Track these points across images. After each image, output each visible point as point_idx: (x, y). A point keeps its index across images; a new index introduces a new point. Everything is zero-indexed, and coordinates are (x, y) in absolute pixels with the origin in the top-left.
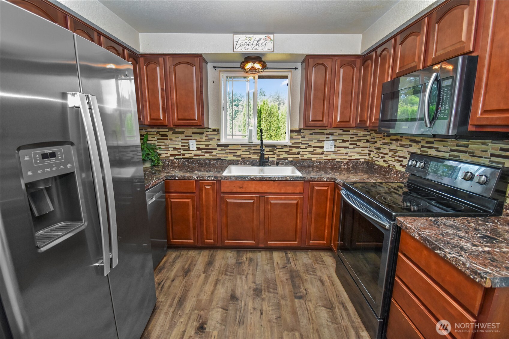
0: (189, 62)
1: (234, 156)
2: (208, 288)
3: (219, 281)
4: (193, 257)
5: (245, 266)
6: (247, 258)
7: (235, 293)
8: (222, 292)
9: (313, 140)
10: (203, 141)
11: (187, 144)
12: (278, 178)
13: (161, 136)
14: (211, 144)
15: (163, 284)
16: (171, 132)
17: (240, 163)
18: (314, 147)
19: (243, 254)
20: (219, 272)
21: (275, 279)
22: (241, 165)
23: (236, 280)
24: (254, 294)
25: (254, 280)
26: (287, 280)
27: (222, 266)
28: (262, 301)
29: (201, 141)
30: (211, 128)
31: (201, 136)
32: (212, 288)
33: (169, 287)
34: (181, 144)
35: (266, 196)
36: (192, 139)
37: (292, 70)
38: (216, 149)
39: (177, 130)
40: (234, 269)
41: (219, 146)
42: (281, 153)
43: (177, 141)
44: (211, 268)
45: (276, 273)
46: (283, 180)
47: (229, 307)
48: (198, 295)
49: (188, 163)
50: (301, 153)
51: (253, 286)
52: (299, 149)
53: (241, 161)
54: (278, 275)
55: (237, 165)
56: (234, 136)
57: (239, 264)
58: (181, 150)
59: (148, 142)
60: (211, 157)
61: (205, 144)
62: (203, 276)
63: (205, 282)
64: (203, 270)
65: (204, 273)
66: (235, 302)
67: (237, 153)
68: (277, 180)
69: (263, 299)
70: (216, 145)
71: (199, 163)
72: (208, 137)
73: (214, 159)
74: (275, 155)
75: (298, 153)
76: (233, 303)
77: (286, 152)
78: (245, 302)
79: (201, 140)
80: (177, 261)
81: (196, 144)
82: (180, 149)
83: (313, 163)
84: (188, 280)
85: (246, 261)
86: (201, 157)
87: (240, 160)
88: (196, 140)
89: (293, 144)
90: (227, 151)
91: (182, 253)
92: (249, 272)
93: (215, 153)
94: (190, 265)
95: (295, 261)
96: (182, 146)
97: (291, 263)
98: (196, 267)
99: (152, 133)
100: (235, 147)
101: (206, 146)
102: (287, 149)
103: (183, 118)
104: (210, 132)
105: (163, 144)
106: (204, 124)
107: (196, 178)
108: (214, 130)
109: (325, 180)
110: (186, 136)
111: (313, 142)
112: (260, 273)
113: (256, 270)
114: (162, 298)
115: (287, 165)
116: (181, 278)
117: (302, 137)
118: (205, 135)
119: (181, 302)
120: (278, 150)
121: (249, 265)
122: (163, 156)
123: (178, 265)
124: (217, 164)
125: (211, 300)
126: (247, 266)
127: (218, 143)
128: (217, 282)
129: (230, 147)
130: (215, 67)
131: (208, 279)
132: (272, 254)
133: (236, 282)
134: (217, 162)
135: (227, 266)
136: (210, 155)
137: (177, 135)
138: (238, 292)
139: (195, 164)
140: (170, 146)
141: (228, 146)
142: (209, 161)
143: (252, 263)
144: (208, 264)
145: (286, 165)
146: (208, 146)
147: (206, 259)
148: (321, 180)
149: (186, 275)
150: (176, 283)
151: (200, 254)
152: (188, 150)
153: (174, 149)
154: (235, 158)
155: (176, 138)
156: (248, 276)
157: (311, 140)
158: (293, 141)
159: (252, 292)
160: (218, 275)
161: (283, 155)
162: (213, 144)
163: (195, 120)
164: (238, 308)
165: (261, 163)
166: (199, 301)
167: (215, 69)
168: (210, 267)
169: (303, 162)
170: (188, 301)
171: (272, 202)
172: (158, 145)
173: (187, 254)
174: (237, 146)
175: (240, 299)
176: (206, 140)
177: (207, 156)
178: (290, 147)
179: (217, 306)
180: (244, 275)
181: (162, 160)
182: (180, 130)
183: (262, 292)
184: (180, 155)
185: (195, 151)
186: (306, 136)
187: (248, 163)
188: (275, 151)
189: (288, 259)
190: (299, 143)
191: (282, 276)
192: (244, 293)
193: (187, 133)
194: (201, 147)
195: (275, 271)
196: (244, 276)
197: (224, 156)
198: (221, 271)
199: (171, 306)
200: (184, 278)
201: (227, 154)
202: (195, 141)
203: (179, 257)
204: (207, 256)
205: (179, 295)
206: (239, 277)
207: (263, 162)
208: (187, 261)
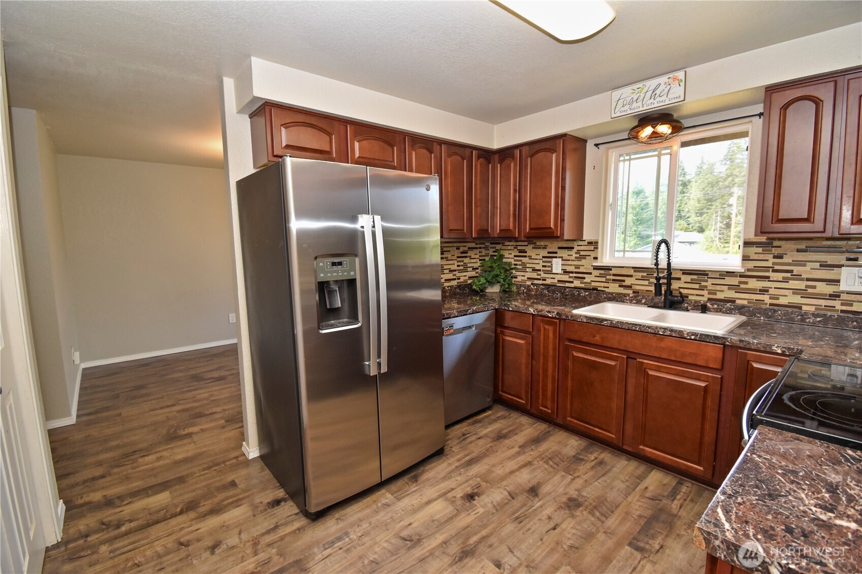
0: (548, 148)
1: (620, 286)
2: (511, 465)
3: (531, 464)
4: (522, 424)
5: (583, 468)
6: (596, 458)
7: (539, 487)
8: (525, 477)
9: (808, 264)
10: (572, 260)
11: (550, 264)
12: (663, 330)
13: (519, 252)
14: (583, 266)
15: (467, 437)
16: (531, 246)
17: (629, 300)
18: (808, 280)
19: (596, 451)
20: (540, 455)
21: (619, 505)
22: (631, 303)
23: (555, 475)
24: (564, 503)
25: (582, 488)
26: (640, 516)
27: (549, 451)
28: (570, 517)
29: (569, 260)
30: (585, 240)
31: (570, 253)
32: (516, 467)
33: (471, 442)
34: (542, 264)
35: (638, 360)
36: (556, 257)
37: (753, 119)
38: (590, 274)
39: (538, 243)
40: (563, 461)
41: (596, 268)
42: (718, 288)
43: (537, 259)
44: (533, 447)
45: (630, 499)
46: (674, 335)
47: (518, 497)
48: (493, 466)
49: (548, 291)
50: (772, 291)
51: (573, 493)
52: (765, 281)
53: (631, 295)
54: (630, 503)
55: (623, 302)
56: (626, 253)
57: (577, 459)
58: (542, 273)
59: (504, 260)
60: (583, 285)
61: (574, 265)
62: (516, 449)
63: (511, 458)
64: (521, 444)
65: (519, 448)
66: (531, 497)
67: (626, 282)
68: (661, 333)
69: (573, 516)
70: (592, 266)
71: (562, 293)
72: (579, 253)
73: (585, 289)
74: (704, 290)
75: (764, 291)
76: (528, 496)
77: (731, 287)
78: (544, 504)
79: (569, 258)
80: (499, 421)
81: (562, 265)
82: (540, 270)
83: (802, 315)
84: (496, 445)
85: (593, 461)
86: (567, 285)
87: (628, 295)
88: (562, 257)
89: (749, 270)
90: (608, 277)
91: (512, 415)
92: (582, 476)
93: (588, 279)
94: (510, 431)
95: (687, 502)
96: (543, 266)
97: (673, 500)
98: (515, 437)
99: (509, 248)
100: (624, 272)
101: (576, 268)
102: (735, 281)
103: (536, 227)
104: (584, 245)
105: (520, 263)
106: (563, 234)
107: (532, 311)
108: (590, 243)
109: (779, 351)
110: (549, 253)
111: (808, 268)
112: (601, 485)
113: (598, 479)
114: (456, 449)
115: (732, 313)
116: (489, 440)
117: (775, 257)
118: (575, 250)
119: (471, 463)
120: (710, 281)
121: (593, 468)
122: (519, 279)
123: (497, 426)
124: (590, 298)
125: (503, 478)
126: (588, 467)
127: (594, 264)
128: (528, 464)
129: (614, 271)
130: (596, 145)
131: (518, 456)
132: (650, 473)
133: (553, 477)
134: (590, 294)
135: (557, 454)
136: (581, 283)
137: (538, 251)
138: (545, 489)
139: (557, 294)
140: (528, 265)
141: (611, 270)
142: (578, 291)
143: (600, 468)
144: (533, 441)
145: (728, 313)
146: (579, 268)
147: (536, 434)
148: (768, 349)
149: (498, 440)
150: (481, 442)
151: (534, 425)
152: (550, 272)
153: (533, 270)
154: (622, 290)
155: (536, 255)
156: (577, 480)
157: (802, 264)
158: (751, 265)
159: (564, 499)
160: (536, 458)
161: (723, 291)
162: (586, 265)
163: (551, 228)
164: (529, 504)
165: (668, 303)
166: (490, 471)
167: (598, 148)
168: (533, 445)
169: (775, 311)
170: (479, 465)
171: (651, 373)
172: (515, 265)
173: (516, 418)
174: (626, 270)
175: (540, 497)
176: (576, 258)
177: (577, 283)
178: (741, 276)
179: (505, 487)
180: (571, 475)
181: (516, 285)
182: (542, 243)
183: (580, 507)
184: (539, 279)
185: (560, 274)
186: (786, 254)
187: (643, 301)
188: (703, 284)
189: (675, 493)
190: (766, 269)
191: (637, 507)
192: (552, 494)
193: (550, 248)
194: (569, 269)
195: (629, 495)
196: (571, 477)
197: (602, 284)
198: (543, 456)
199: (458, 461)
200: (492, 442)
201: (609, 282)
202: (561, 259)
203: (505, 418)
204: (539, 432)
205: (474, 455)
206: (562, 474)
207: (674, 302)
208: (511, 426)
